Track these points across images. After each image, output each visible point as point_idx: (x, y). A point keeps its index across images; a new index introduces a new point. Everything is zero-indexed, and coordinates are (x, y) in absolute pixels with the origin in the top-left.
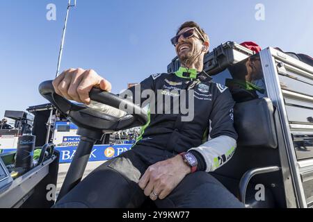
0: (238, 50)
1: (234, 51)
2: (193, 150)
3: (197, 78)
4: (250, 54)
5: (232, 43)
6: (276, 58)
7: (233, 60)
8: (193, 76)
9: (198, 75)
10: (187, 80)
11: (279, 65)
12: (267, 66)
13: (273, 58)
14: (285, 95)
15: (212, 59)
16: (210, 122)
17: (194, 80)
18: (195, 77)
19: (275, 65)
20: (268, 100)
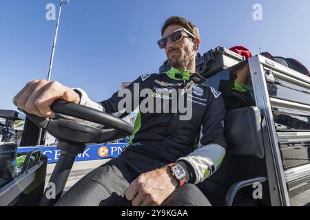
0: (228, 55)
1: (224, 57)
2: (181, 160)
3: (190, 79)
4: (240, 60)
5: (222, 49)
6: (264, 65)
7: (223, 66)
8: (186, 77)
9: (191, 77)
10: (180, 82)
11: (268, 73)
12: (255, 73)
13: (261, 66)
14: (272, 103)
15: (202, 64)
16: (202, 127)
17: (187, 82)
18: (188, 78)
19: (263, 73)
20: (256, 109)
